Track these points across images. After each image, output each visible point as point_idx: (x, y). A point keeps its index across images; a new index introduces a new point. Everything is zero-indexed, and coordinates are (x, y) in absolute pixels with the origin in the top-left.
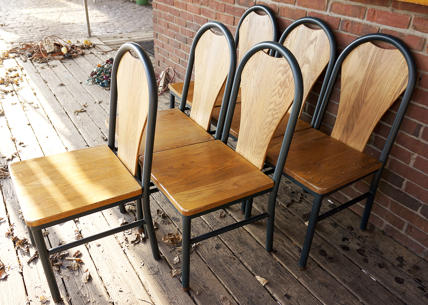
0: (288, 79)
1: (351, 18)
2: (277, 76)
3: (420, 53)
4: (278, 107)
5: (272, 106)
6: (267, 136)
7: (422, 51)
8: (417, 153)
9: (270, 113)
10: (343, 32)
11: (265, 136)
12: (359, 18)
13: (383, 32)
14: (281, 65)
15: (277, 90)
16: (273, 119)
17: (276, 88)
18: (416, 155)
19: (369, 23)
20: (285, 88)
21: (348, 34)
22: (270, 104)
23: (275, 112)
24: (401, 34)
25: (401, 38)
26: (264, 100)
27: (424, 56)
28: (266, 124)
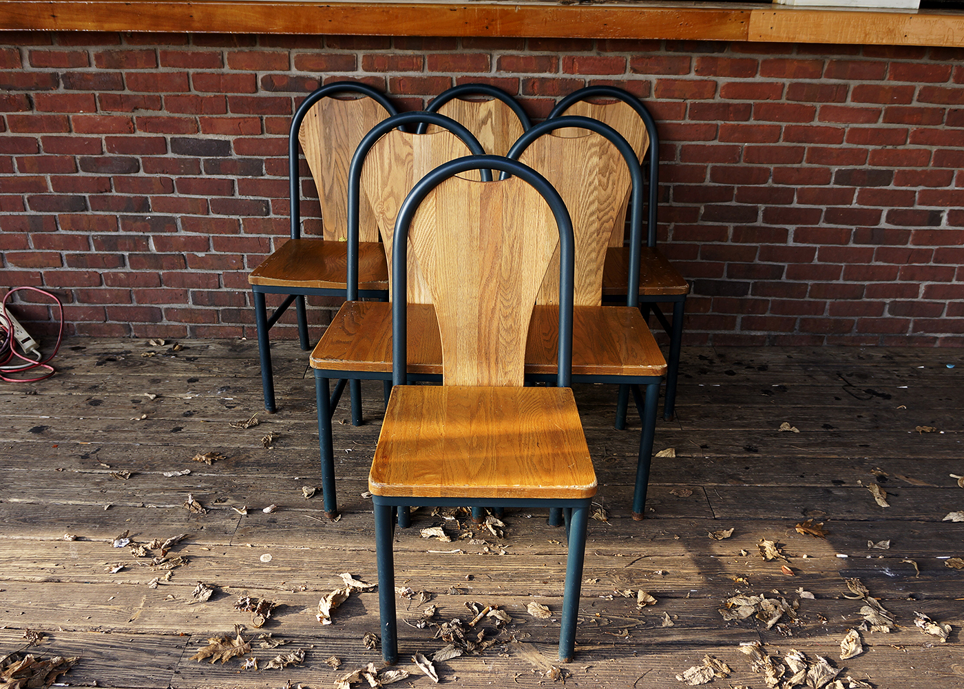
0: (611, 160)
1: (536, 75)
2: (590, 163)
3: (647, 99)
4: (606, 204)
5: (593, 207)
6: (599, 252)
7: (649, 96)
8: (673, 221)
9: (594, 217)
10: (527, 97)
11: (594, 255)
12: (550, 72)
13: (592, 85)
14: (593, 145)
15: (596, 182)
16: (602, 224)
17: (594, 179)
18: (673, 224)
19: (567, 76)
20: (610, 174)
21: (536, 97)
22: (589, 205)
23: (602, 213)
24: (618, 82)
25: (619, 86)
26: (574, 203)
27: (653, 102)
28: (591, 236)
